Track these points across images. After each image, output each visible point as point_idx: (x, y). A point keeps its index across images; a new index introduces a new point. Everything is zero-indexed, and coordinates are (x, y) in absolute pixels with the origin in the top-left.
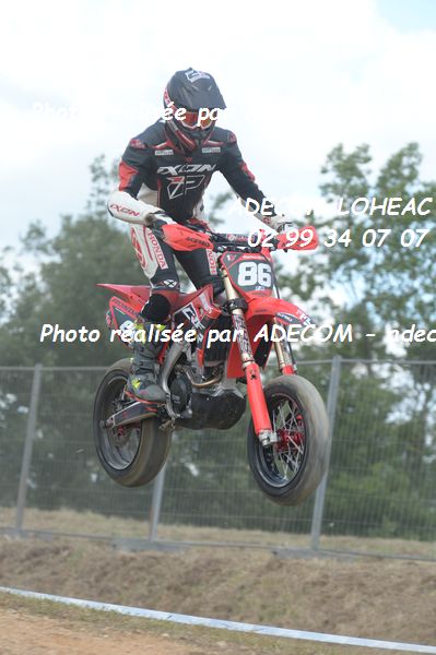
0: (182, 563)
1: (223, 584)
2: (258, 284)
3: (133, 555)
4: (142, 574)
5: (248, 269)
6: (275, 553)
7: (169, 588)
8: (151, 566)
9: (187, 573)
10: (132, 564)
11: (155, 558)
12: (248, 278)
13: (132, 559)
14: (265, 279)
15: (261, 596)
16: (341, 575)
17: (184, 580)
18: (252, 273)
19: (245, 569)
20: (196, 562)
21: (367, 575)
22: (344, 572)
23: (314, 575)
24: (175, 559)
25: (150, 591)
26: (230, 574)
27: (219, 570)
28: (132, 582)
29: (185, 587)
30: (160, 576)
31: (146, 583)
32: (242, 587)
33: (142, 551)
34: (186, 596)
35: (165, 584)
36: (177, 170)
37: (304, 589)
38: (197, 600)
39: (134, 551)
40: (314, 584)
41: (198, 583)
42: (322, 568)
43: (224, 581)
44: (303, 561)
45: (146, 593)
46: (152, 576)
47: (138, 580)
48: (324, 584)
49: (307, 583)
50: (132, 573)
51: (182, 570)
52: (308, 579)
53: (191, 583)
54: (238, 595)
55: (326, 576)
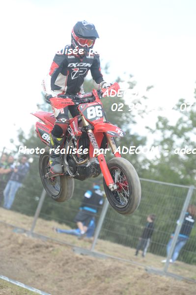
0: (103, 266)
1: (120, 280)
2: (97, 117)
3: (81, 256)
4: (84, 267)
5: (91, 110)
6: (146, 270)
7: (95, 276)
8: (89, 264)
9: (105, 271)
10: (81, 261)
11: (92, 261)
12: (92, 115)
13: (81, 259)
14: (99, 113)
15: (137, 290)
16: (175, 287)
17: (103, 274)
18: (93, 112)
19: (131, 275)
20: (110, 266)
21: (187, 290)
22: (177, 286)
23: (162, 285)
24: (101, 263)
25: (86, 276)
26: (124, 275)
27: (120, 273)
28: (79, 270)
29: (103, 277)
30: (92, 269)
31: (86, 271)
32: (129, 283)
33: (86, 255)
34: (102, 282)
35: (94, 274)
36: (76, 65)
37: (157, 290)
38: (107, 285)
39: (82, 254)
40: (162, 289)
41: (109, 276)
42: (167, 282)
43: (121, 278)
44: (158, 276)
45: (84, 276)
46: (89, 269)
47: (82, 269)
48: (166, 290)
49: (158, 288)
50: (80, 265)
51: (103, 269)
52: (160, 286)
53: (106, 276)
54: (126, 287)
55: (168, 287)
